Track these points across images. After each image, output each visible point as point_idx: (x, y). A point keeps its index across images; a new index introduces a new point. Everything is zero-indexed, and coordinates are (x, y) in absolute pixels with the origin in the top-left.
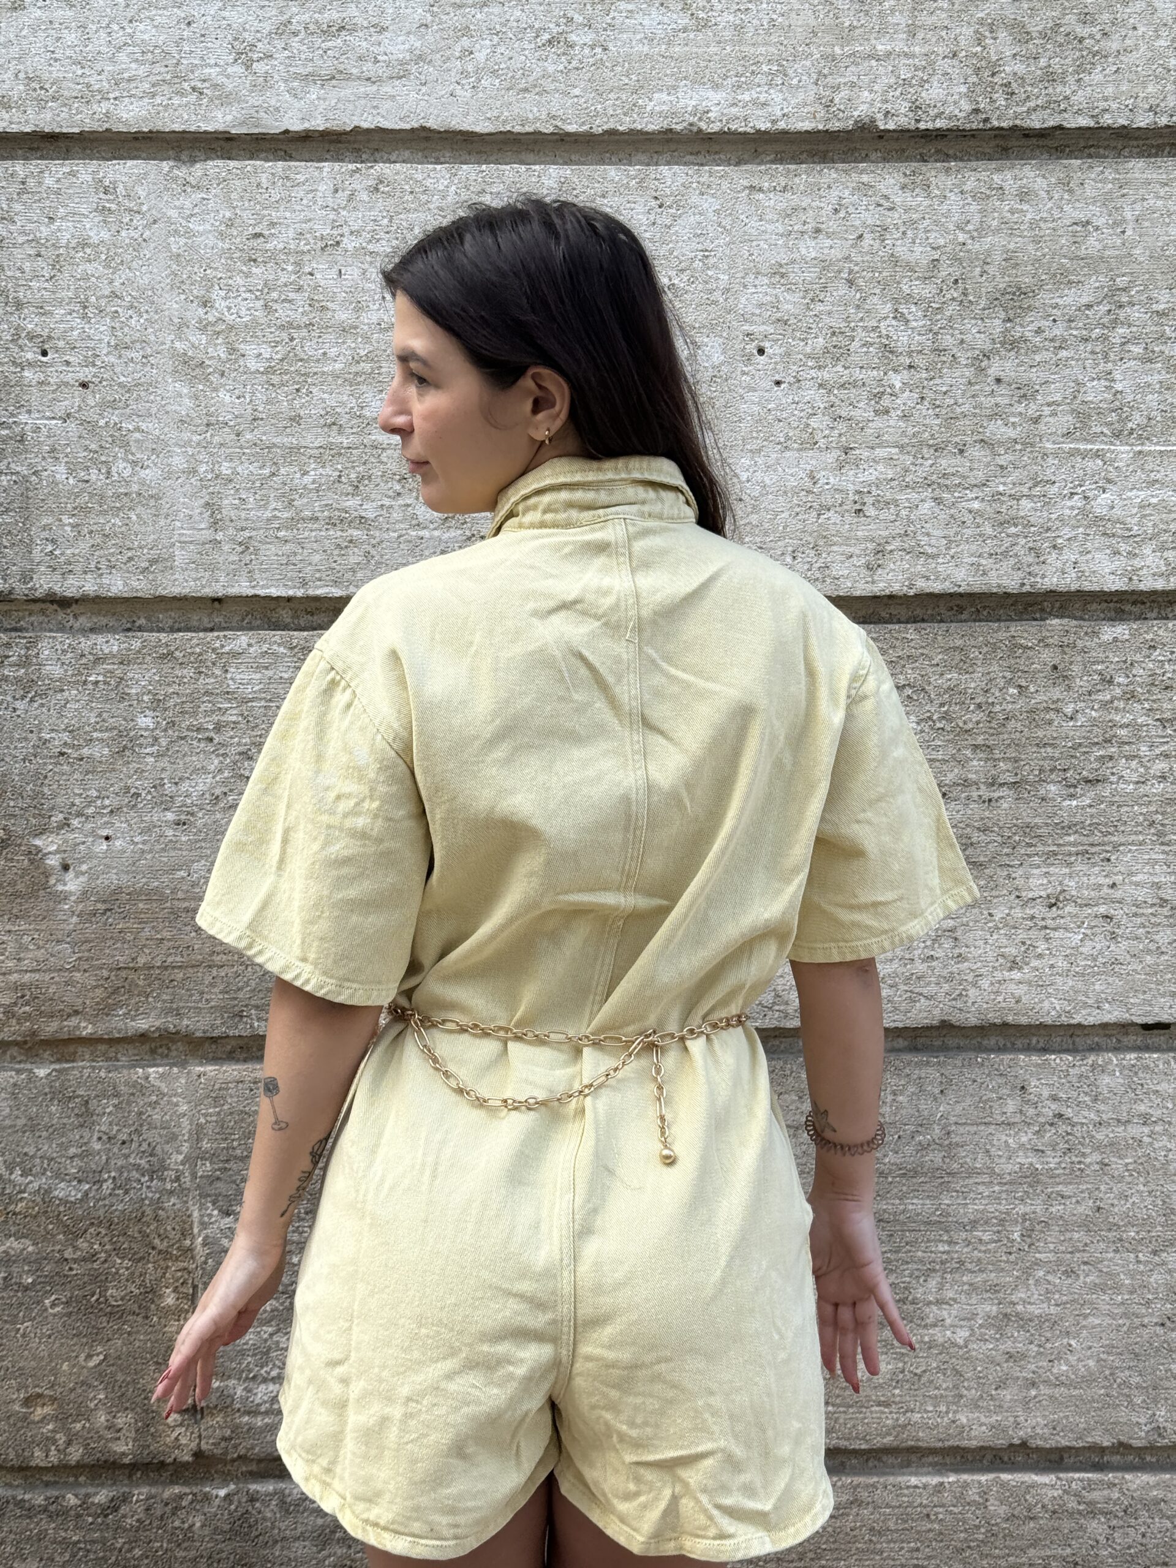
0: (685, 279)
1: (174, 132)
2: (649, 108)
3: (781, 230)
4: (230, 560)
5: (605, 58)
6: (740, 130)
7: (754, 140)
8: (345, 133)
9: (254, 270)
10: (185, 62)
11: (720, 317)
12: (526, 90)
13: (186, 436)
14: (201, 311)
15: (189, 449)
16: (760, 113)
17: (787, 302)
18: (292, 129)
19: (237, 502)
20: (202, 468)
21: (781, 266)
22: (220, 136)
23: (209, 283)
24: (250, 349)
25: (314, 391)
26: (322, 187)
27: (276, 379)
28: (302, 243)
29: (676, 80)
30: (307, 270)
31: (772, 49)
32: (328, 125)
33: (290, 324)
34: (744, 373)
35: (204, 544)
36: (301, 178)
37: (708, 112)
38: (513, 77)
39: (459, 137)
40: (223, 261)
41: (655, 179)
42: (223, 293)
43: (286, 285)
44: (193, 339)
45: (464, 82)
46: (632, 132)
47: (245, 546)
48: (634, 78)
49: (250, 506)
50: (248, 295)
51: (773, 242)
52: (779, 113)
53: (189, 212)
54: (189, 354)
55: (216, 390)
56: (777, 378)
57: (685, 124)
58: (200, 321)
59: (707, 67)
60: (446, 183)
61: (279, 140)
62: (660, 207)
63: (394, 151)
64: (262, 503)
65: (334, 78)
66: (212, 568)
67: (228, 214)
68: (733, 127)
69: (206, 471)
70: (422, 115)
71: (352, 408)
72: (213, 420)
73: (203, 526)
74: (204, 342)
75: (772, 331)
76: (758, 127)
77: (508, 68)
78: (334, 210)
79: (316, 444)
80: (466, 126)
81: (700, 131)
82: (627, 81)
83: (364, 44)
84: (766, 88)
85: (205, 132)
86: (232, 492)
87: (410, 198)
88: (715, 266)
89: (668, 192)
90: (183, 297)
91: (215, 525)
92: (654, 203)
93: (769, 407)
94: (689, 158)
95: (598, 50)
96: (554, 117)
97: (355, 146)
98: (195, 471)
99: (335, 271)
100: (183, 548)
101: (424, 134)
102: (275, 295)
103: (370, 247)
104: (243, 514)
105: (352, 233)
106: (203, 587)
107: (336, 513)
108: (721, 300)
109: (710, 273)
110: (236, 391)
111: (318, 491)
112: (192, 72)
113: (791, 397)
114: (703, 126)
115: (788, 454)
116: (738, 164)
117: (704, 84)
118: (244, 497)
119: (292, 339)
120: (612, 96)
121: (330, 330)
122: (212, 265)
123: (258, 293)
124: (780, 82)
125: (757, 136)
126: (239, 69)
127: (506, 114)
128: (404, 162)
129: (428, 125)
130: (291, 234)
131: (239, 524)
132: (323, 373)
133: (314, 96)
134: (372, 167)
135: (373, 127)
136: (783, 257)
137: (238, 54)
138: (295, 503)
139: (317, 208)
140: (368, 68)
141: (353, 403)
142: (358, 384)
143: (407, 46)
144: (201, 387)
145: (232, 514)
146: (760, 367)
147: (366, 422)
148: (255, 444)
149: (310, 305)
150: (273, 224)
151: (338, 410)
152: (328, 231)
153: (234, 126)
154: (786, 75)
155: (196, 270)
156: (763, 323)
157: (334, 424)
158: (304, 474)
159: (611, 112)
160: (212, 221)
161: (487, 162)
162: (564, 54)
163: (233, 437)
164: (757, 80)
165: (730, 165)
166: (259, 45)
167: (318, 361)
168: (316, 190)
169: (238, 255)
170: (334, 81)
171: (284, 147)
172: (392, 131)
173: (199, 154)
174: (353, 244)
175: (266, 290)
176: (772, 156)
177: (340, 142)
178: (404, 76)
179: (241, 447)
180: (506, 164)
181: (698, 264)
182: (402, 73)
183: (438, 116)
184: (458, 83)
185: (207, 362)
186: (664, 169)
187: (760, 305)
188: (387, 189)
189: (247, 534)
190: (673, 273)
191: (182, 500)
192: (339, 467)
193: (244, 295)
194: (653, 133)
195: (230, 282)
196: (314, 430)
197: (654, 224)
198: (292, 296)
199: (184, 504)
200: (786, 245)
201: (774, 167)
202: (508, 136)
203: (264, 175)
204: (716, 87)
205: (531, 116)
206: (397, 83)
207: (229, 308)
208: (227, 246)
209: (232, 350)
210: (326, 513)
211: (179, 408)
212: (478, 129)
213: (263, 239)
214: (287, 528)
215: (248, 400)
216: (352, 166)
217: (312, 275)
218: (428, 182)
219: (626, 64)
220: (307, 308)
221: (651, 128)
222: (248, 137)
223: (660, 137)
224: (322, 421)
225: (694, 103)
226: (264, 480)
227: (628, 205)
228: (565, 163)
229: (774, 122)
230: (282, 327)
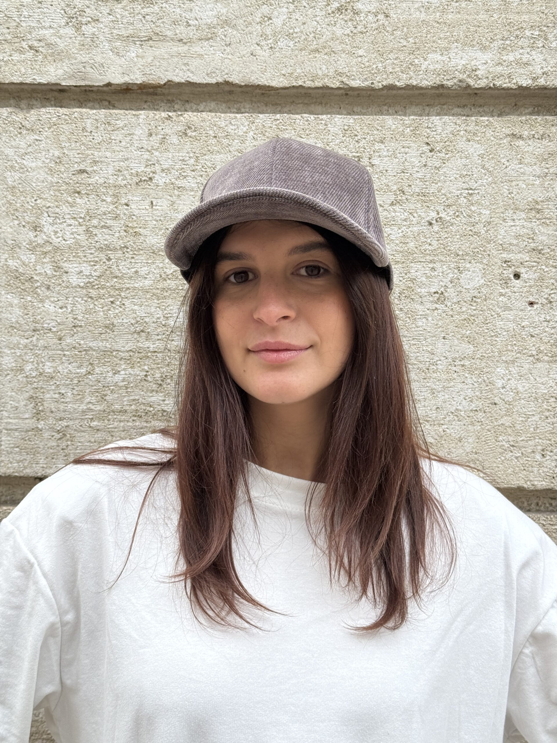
0: (451, 213)
1: (13, 83)
2: (423, 67)
3: (538, 172)
4: (49, 445)
5: (386, 23)
6: (505, 85)
7: (515, 95)
8: (160, 86)
9: (78, 200)
10: (24, 24)
11: (482, 246)
12: (317, 51)
13: (15, 339)
14: (31, 234)
15: (17, 351)
16: (522, 71)
17: (542, 234)
18: (114, 81)
19: (57, 396)
20: (28, 367)
21: (537, 203)
22: (54, 88)
23: (39, 211)
24: (72, 267)
25: (126, 303)
26: (138, 132)
27: (94, 293)
28: (120, 179)
29: (449, 42)
30: (124, 201)
31: (535, 17)
32: (145, 79)
33: (108, 247)
34: (501, 295)
35: (27, 431)
36: (120, 123)
37: (475, 71)
38: (305, 39)
39: (258, 91)
40: (52, 193)
41: (428, 127)
42: (51, 220)
43: (105, 214)
44: (24, 258)
45: (262, 43)
46: (409, 87)
47: (63, 433)
48: (411, 40)
49: (68, 400)
50: (72, 222)
51: (531, 182)
52: (540, 72)
53: (23, 151)
54: (20, 270)
55: (42, 301)
56: (531, 299)
57: (455, 81)
58: (31, 243)
59: (476, 32)
60: (245, 129)
61: (104, 92)
62: (431, 151)
63: (201, 102)
64: (79, 397)
65: (151, 39)
66: (34, 452)
67: (57, 153)
68: (498, 83)
69: (31, 370)
70: (226, 71)
71: (159, 318)
72: (38, 326)
73: (27, 416)
74: (33, 260)
75: (528, 259)
76: (520, 84)
77: (302, 32)
78: (149, 152)
79: (127, 348)
80: (264, 81)
81: (468, 86)
82: (405, 44)
83: (178, 10)
84: (529, 50)
85: (40, 84)
86: (53, 387)
87: (214, 141)
88: (478, 203)
89: (438, 138)
90: (16, 222)
91: (38, 415)
92: (426, 148)
93: (523, 324)
94: (456, 110)
95: (381, 17)
96: (340, 74)
97: (169, 98)
98: (21, 370)
99: (148, 202)
100: (9, 435)
101: (227, 88)
102: (95, 222)
103: (179, 183)
104: (62, 407)
105: (163, 170)
106: (25, 468)
107: (143, 407)
108: (483, 232)
109: (473, 208)
110: (60, 303)
111: (127, 388)
112: (30, 33)
113: (543, 316)
114: (471, 82)
115: (539, 365)
116: (500, 115)
117: (473, 46)
118: (63, 392)
119: (109, 259)
120: (392, 56)
121: (141, 252)
122: (43, 196)
123: (81, 220)
124: (541, 45)
125: (517, 92)
126: (69, 31)
127: (298, 71)
128: (210, 111)
129: (231, 80)
130: (111, 170)
131: (59, 415)
132: (134, 288)
133: (133, 55)
134: (181, 115)
135: (183, 81)
136: (539, 196)
137: (69, 18)
138: (107, 398)
139: (133, 149)
140: (181, 30)
141: (160, 314)
142: (165, 297)
143: (215, 13)
144: (29, 298)
145: (53, 407)
146: (515, 289)
147: (170, 330)
148: (74, 348)
149: (125, 231)
150: (95, 162)
151: (147, 320)
152: (143, 169)
153: (64, 79)
154: (546, 39)
155: (28, 199)
156: (520, 252)
157: (142, 331)
158: (115, 373)
159: (391, 71)
160: (43, 159)
161: (280, 112)
162: (351, 20)
163: (56, 341)
164: (520, 43)
165: (493, 116)
166: (88, 10)
167: (131, 278)
168: (133, 134)
169: (64, 187)
170: (151, 42)
171: (108, 98)
172: (200, 85)
173: (35, 102)
174: (164, 180)
175: (88, 218)
176: (530, 110)
177: (156, 94)
178: (211, 38)
179: (63, 350)
180: (297, 114)
181: (463, 201)
182: (210, 36)
183: (240, 72)
184: (258, 45)
185: (36, 278)
186: (435, 119)
187: (517, 237)
188: (194, 134)
189: (64, 423)
190: (440, 208)
191: (9, 394)
192: (146, 368)
193: (69, 222)
194: (426, 88)
195: (57, 210)
196: (126, 337)
197: (425, 166)
198: (110, 223)
199: (11, 397)
200: (542, 185)
201: (534, 117)
202: (300, 90)
203: (89, 121)
204: (484, 48)
205: (320, 73)
206: (206, 43)
207: (56, 232)
208: (55, 180)
209: (58, 268)
210: (133, 407)
211: (9, 316)
212: (274, 84)
213: (86, 174)
214: (99, 419)
215: (70, 310)
216: (164, 114)
217: (127, 205)
218: (230, 128)
219: (405, 29)
220: (123, 234)
221: (425, 83)
222: (78, 89)
223: (433, 91)
224: (132, 329)
225: (464, 63)
226: (81, 378)
227: (403, 149)
228: (349, 114)
229: (534, 79)
230: (101, 249)
